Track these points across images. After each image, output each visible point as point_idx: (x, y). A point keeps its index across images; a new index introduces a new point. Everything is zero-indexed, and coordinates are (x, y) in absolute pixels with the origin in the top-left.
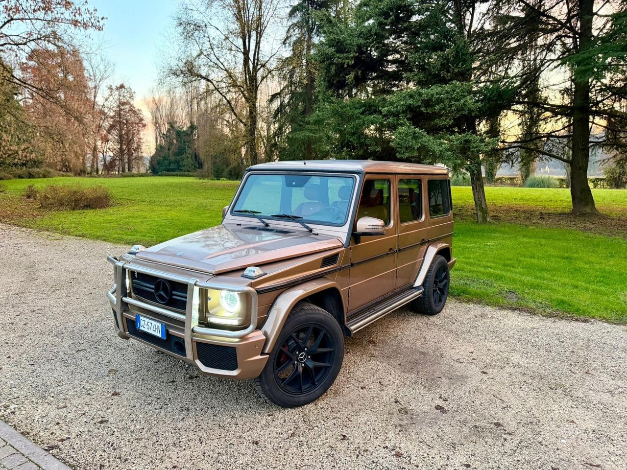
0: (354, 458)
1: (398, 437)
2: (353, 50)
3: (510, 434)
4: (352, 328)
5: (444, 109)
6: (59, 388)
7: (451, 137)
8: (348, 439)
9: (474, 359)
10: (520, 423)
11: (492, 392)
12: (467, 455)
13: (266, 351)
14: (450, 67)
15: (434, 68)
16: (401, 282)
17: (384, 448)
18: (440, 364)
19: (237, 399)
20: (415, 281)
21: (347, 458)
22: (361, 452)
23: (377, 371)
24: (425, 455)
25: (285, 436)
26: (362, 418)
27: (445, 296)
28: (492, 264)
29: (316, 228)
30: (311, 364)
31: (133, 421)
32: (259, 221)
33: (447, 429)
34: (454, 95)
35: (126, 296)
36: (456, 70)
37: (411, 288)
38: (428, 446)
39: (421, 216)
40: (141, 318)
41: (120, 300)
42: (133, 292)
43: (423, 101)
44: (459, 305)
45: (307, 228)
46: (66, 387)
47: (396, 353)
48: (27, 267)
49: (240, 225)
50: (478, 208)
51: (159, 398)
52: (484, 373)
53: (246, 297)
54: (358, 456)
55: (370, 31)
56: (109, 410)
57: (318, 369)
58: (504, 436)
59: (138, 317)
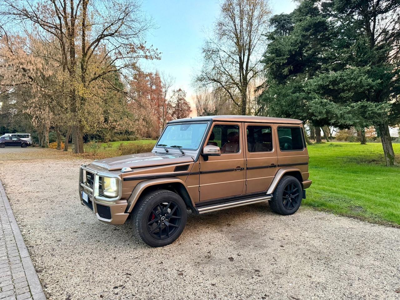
0: (156, 272)
1: (191, 267)
2: (286, 54)
3: (259, 276)
4: (199, 210)
5: (347, 86)
8: (162, 264)
9: (284, 239)
10: (273, 272)
11: (275, 256)
12: (220, 281)
13: (128, 211)
17: (177, 270)
18: (258, 239)
20: (267, 191)
21: (152, 271)
22: (163, 270)
24: (196, 277)
26: (182, 256)
30: (168, 224)
31: (71, 242)
32: (165, 150)
33: (223, 268)
35: (83, 183)
36: (359, 59)
38: (203, 273)
40: (83, 193)
43: (330, 81)
44: (312, 212)
45: (182, 152)
47: (237, 231)
49: (157, 152)
50: (387, 155)
52: (282, 246)
54: (159, 271)
56: (66, 237)
57: (171, 228)
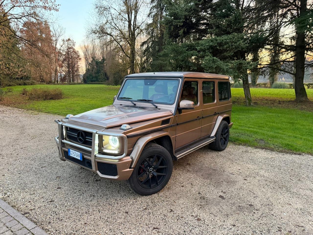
0: (176, 221)
1: (199, 211)
2: (182, 18)
3: (257, 210)
4: (177, 156)
5: (229, 47)
6: (32, 185)
7: (232, 62)
8: (174, 211)
9: (241, 173)
10: (262, 205)
11: (249, 189)
12: (234, 220)
13: (132, 167)
14: (232, 26)
15: (224, 26)
16: (204, 134)
17: (192, 216)
18: (223, 175)
19: (119, 191)
20: (211, 134)
21: (172, 221)
22: (180, 218)
23: (190, 178)
24: (213, 220)
25: (142, 209)
26: (181, 201)
27: (227, 142)
28: (252, 126)
29: (159, 106)
30: (156, 174)
31: (66, 201)
32: (131, 103)
33: (225, 207)
34: (234, 40)
35: (63, 139)
36: (235, 27)
37: (209, 137)
38: (214, 215)
39: (215, 101)
40: (71, 150)
41: (60, 141)
42: (67, 137)
43: (218, 43)
44: (234, 146)
45: (155, 106)
46: (35, 184)
47: (200, 169)
48: (21, 127)
49: (122, 105)
50: (247, 98)
51: (80, 190)
52: (245, 180)
53: (121, 139)
54: (178, 220)
55: (191, 8)
56: (55, 196)
57: (159, 177)
58: (254, 211)
59: (69, 150)
